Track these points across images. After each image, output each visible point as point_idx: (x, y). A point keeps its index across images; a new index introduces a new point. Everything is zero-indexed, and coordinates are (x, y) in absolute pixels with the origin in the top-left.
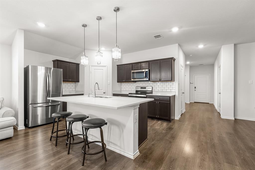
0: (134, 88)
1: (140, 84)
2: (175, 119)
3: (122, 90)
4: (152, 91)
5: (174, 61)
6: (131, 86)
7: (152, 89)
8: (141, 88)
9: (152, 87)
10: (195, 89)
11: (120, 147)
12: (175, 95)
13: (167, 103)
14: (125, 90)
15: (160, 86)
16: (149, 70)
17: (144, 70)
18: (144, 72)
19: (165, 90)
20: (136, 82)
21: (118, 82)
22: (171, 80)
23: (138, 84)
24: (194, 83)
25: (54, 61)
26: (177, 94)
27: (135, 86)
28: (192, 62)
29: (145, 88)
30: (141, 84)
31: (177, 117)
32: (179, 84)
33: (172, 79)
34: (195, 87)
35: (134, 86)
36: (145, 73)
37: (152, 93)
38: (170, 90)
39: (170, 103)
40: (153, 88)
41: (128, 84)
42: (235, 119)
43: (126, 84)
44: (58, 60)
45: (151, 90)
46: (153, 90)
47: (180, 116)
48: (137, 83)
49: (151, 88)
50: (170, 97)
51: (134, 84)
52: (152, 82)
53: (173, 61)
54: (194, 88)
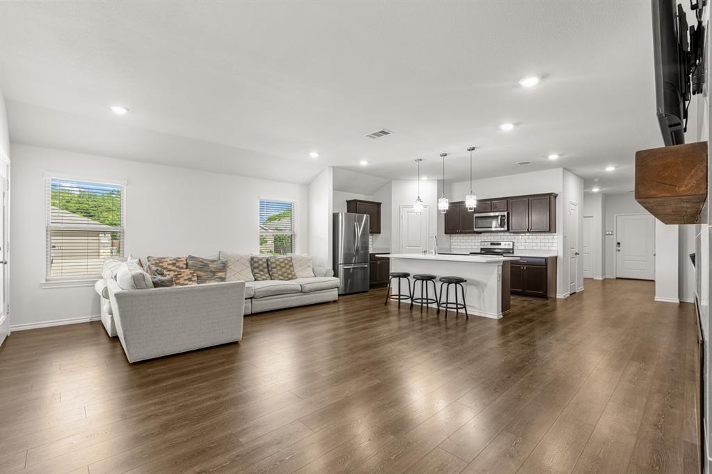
0: (477, 244)
1: (489, 237)
2: (557, 297)
3: (452, 247)
4: (513, 249)
5: (555, 197)
6: (470, 241)
7: (513, 246)
8: (491, 244)
9: (513, 243)
10: (619, 248)
11: (480, 309)
12: (556, 257)
13: (541, 269)
14: (459, 247)
15: (528, 241)
16: (508, 213)
17: (497, 214)
18: (498, 216)
19: (539, 248)
20: (480, 233)
21: (446, 233)
22: (548, 230)
23: (486, 238)
24: (614, 233)
25: (349, 202)
26: (560, 255)
27: (479, 241)
28: (605, 189)
29: (500, 244)
30: (492, 237)
31: (561, 294)
32: (565, 237)
33: (551, 229)
34: (619, 244)
35: (476, 241)
36: (499, 218)
37: (513, 253)
38: (547, 248)
39: (546, 268)
40: (516, 244)
41: (465, 238)
42: (680, 302)
43: (462, 238)
44: (355, 201)
45: (511, 247)
46: (515, 248)
47: (569, 295)
48: (482, 235)
49: (511, 243)
50: (546, 259)
51: (477, 238)
52: (512, 234)
53: (552, 198)
54: (615, 244)
